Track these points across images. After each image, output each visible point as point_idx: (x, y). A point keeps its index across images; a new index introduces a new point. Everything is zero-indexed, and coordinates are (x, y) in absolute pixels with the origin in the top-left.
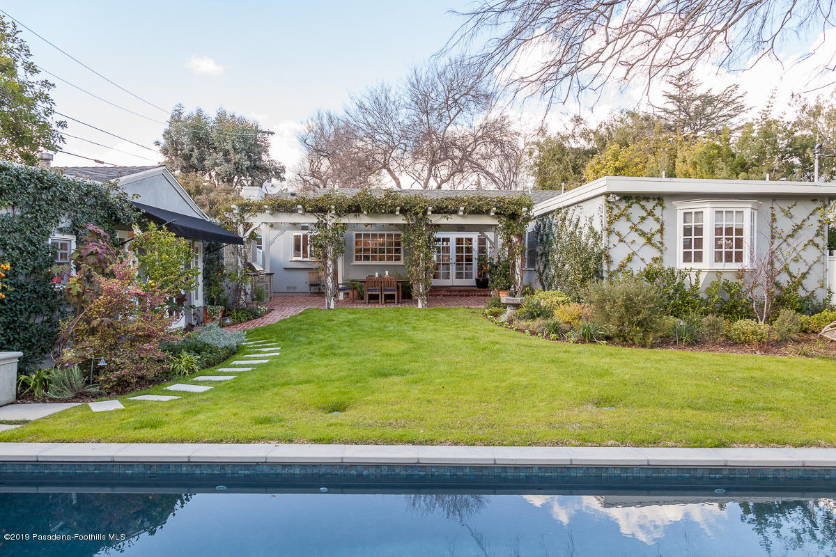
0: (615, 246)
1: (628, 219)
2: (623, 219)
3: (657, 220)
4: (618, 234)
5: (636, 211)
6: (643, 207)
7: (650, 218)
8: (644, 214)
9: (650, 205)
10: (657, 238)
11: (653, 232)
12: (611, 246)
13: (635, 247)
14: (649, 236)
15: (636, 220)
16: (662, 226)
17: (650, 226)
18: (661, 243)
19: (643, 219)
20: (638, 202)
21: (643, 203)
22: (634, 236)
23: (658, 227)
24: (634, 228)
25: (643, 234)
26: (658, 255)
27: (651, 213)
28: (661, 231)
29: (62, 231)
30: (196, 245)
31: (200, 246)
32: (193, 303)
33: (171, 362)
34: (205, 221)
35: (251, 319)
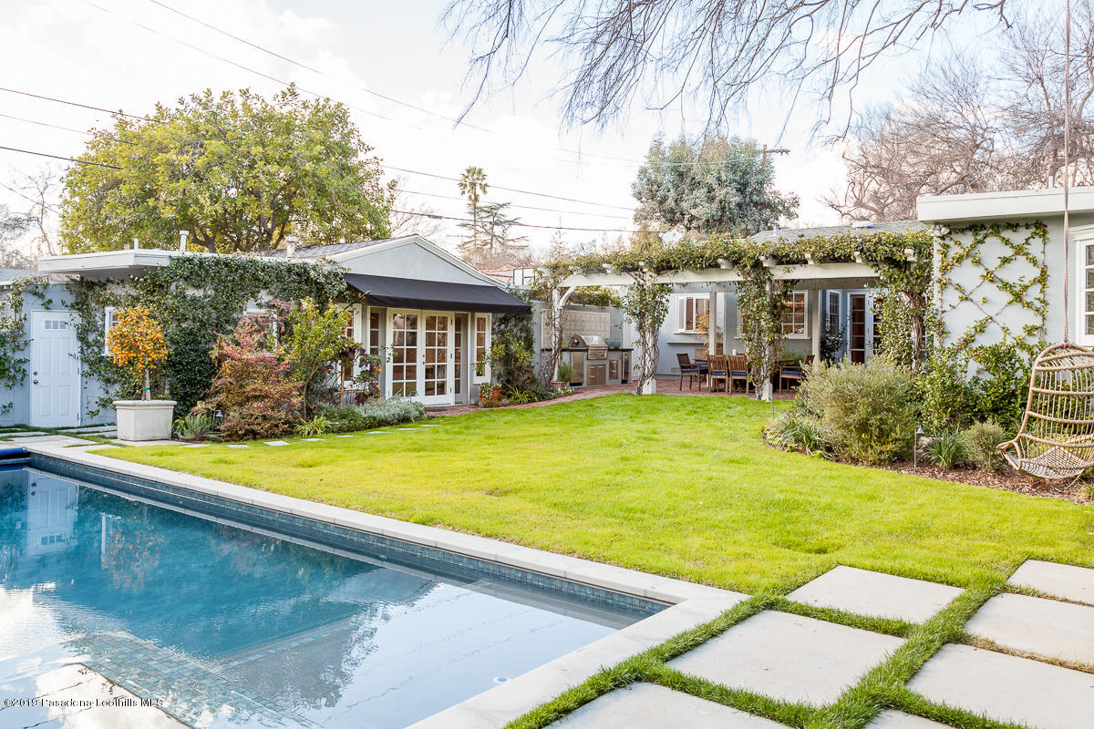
0: (954, 307)
1: (978, 262)
2: (968, 262)
3: (1034, 262)
4: (958, 288)
5: (993, 249)
6: (1007, 242)
7: (1021, 259)
8: (1008, 252)
9: (1018, 237)
10: (1034, 293)
11: (1026, 282)
12: (946, 307)
13: (990, 310)
14: (1017, 289)
15: (992, 262)
16: (1044, 272)
17: (1021, 272)
18: (1043, 302)
19: (1006, 261)
20: (997, 233)
21: (1007, 234)
22: (991, 290)
23: (1037, 273)
24: (990, 277)
25: (1006, 286)
26: (1038, 322)
27: (1019, 250)
28: (1043, 279)
29: (260, 306)
30: (478, 315)
31: (488, 317)
32: (472, 379)
33: (301, 424)
34: (495, 288)
35: (534, 401)
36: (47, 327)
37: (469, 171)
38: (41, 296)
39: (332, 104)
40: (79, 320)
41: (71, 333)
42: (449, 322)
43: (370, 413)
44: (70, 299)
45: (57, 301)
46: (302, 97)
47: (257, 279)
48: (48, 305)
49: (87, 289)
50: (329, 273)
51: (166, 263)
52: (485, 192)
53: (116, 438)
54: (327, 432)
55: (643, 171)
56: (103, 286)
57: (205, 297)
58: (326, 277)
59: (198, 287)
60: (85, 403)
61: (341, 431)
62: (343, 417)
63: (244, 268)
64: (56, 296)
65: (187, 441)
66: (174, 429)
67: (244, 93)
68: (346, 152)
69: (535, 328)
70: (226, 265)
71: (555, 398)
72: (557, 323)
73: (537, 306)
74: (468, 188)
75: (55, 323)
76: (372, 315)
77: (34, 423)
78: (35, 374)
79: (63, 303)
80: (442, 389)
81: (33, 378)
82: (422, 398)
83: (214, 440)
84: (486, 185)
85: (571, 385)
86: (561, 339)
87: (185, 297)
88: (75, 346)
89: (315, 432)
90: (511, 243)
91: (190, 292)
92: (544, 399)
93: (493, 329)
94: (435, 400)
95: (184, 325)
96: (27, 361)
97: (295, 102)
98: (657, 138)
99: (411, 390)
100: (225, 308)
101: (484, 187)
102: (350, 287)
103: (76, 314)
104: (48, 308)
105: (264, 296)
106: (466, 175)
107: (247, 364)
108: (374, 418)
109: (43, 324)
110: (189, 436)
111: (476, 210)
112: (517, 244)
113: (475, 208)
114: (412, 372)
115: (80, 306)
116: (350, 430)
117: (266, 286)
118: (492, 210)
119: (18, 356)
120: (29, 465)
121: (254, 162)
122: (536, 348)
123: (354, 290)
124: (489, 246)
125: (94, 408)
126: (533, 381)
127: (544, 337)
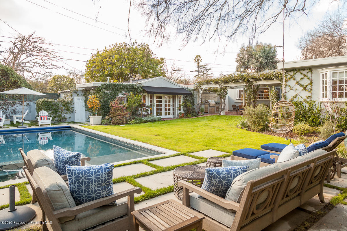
0: (288, 91)
1: (295, 79)
2: (292, 79)
3: (309, 79)
4: (290, 86)
5: (298, 76)
6: (302, 74)
7: (306, 78)
8: (302, 76)
9: (305, 72)
10: (309, 87)
11: (307, 84)
12: (286, 91)
13: (298, 92)
14: (304, 86)
15: (298, 79)
16: (311, 82)
17: (306, 82)
18: (311, 89)
19: (302, 79)
20: (299, 72)
21: (302, 72)
22: (298, 87)
23: (309, 82)
24: (298, 83)
25: (302, 85)
26: (310, 95)
27: (305, 76)
28: (311, 83)
29: (122, 94)
30: (179, 95)
31: (182, 96)
32: (177, 111)
33: (129, 121)
34: (184, 89)
35: (193, 117)
36: (78, 100)
37: (196, 56)
38: (76, 93)
39: (146, 44)
40: (85, 98)
41: (83, 101)
42: (171, 97)
43: (146, 119)
44: (83, 94)
45: (80, 94)
46: (138, 43)
47: (121, 88)
48: (78, 95)
49: (86, 91)
50: (139, 86)
51: (100, 85)
52: (201, 62)
53: (90, 124)
54: (135, 123)
55: (239, 55)
56: (89, 90)
57: (109, 93)
58: (138, 87)
59: (107, 90)
60: (86, 117)
61: (138, 123)
62: (139, 120)
63: (118, 86)
64: (79, 93)
65: (104, 125)
66: (102, 122)
67: (124, 43)
68: (149, 56)
69: (195, 99)
70: (114, 85)
71: (198, 116)
72: (201, 97)
73: (195, 92)
74: (197, 61)
75: (80, 99)
76: (150, 96)
77: (76, 121)
78: (76, 110)
79: (81, 94)
80: (169, 114)
81: (75, 111)
82: (163, 116)
83: (110, 125)
84: (201, 60)
85: (204, 113)
86: (202, 101)
87: (104, 93)
88: (84, 104)
89: (132, 123)
90: (209, 75)
91: (106, 92)
92: (195, 116)
93: (183, 99)
94: (168, 117)
95: (104, 99)
96: (74, 107)
97: (136, 44)
98: (242, 45)
99: (161, 114)
100: (114, 95)
101: (201, 61)
102: (143, 89)
103: (84, 97)
104: (78, 96)
105: (123, 92)
106: (196, 57)
107: (117, 108)
108: (147, 120)
109: (77, 99)
110: (104, 124)
111: (199, 67)
112: (210, 75)
113: (198, 66)
114: (161, 110)
115: (85, 95)
116: (140, 123)
117: (123, 90)
118: (203, 67)
119: (72, 106)
120: (71, 129)
121: (125, 60)
122: (195, 103)
123: (145, 90)
124: (203, 76)
125: (88, 118)
126: (193, 112)
127: (197, 101)
